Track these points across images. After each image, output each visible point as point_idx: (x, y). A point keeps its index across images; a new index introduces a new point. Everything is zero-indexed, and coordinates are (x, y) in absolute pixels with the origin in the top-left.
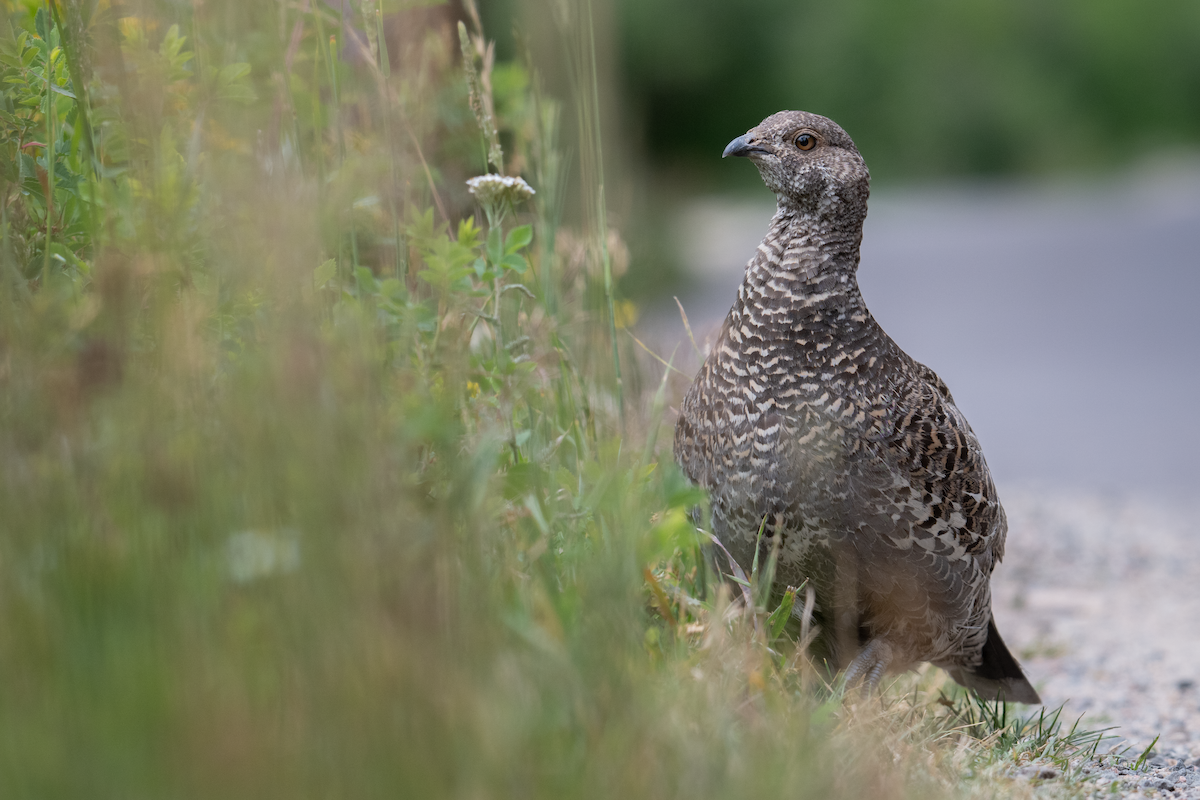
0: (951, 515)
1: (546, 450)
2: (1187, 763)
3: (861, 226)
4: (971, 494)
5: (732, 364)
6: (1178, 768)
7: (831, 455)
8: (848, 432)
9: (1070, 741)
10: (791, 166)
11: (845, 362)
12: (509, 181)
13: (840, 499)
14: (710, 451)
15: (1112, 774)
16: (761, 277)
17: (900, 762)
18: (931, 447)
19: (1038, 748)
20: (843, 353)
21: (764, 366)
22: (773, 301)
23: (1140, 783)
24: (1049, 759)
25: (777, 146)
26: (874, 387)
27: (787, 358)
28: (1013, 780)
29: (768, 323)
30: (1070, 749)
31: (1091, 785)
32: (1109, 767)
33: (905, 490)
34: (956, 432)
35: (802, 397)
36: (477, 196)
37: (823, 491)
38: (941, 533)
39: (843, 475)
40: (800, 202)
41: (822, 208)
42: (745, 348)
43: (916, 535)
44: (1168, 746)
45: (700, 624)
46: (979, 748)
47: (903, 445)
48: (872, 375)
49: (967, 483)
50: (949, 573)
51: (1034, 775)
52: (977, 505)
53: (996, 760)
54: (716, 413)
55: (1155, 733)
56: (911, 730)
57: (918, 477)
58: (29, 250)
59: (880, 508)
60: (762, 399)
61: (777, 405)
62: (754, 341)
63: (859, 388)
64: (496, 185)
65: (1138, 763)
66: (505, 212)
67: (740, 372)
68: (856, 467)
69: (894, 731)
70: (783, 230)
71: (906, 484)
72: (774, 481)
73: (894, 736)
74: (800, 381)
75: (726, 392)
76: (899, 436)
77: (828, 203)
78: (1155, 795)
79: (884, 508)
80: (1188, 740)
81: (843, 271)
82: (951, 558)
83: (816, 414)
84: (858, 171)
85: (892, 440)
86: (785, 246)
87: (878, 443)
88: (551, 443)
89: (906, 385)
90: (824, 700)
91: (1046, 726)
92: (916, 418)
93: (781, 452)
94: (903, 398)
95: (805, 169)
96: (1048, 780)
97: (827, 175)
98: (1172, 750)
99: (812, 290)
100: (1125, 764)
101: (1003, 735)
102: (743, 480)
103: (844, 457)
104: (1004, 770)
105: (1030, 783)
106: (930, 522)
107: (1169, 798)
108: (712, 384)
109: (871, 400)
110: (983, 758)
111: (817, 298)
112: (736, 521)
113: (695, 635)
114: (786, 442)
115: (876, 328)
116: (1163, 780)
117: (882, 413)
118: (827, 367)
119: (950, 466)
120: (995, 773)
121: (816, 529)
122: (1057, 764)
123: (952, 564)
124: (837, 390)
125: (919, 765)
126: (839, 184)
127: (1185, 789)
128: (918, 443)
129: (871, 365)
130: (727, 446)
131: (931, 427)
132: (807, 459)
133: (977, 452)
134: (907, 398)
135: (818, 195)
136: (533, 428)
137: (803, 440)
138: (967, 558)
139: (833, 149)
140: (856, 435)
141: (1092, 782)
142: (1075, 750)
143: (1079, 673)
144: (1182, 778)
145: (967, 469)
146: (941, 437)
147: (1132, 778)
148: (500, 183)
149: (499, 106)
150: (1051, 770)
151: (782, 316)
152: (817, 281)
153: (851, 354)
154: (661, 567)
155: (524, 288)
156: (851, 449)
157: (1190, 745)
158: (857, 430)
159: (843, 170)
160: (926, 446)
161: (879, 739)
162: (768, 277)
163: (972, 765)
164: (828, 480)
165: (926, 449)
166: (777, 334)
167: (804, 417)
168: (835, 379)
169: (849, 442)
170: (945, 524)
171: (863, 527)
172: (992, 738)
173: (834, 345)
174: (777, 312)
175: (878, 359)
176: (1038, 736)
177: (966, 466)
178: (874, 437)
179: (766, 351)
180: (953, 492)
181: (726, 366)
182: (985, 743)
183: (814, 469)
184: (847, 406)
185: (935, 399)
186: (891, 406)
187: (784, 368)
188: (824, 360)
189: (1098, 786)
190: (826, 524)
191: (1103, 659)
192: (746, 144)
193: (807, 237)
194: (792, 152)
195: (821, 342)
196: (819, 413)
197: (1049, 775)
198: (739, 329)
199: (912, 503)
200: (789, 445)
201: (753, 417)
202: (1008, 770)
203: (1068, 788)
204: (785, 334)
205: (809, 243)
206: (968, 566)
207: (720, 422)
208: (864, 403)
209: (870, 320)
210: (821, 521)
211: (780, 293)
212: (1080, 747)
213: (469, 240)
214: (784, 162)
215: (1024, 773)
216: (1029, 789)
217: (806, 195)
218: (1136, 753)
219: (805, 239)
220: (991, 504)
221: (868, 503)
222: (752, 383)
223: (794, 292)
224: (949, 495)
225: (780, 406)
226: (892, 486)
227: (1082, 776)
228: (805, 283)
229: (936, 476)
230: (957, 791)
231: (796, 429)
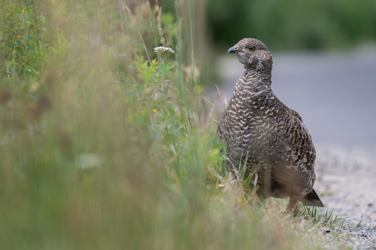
0: (303, 158)
1: (176, 130)
2: (371, 229)
3: (271, 72)
4: (309, 152)
5: (234, 116)
6: (368, 230)
7: (268, 142)
8: (272, 134)
9: (335, 221)
10: (248, 56)
11: (269, 112)
12: (167, 49)
13: (270, 155)
14: (228, 140)
15: (348, 231)
16: (240, 88)
17: (283, 227)
18: (298, 137)
19: (325, 223)
20: (268, 109)
21: (244, 115)
22: (245, 95)
23: (356, 235)
24: (329, 227)
25: (244, 50)
26: (279, 119)
27: (252, 113)
28: (317, 233)
29: (244, 102)
30: (335, 224)
31: (341, 235)
32: (347, 229)
33: (290, 151)
34: (305, 133)
35: (257, 125)
36: (157, 53)
37: (265, 153)
38: (300, 164)
39: (271, 148)
40: (250, 66)
41: (258, 68)
42: (238, 110)
43: (293, 165)
44: (365, 223)
45: (223, 184)
46: (307, 223)
47: (289, 137)
48: (278, 115)
49: (308, 149)
50: (301, 176)
51: (324, 231)
52: (311, 155)
53: (313, 227)
54: (230, 130)
55: (361, 219)
56: (287, 217)
57: (294, 147)
58: (20, 68)
59: (282, 157)
60: (245, 126)
61: (250, 127)
62: (241, 108)
63: (274, 120)
64: (163, 50)
65: (356, 228)
66: (165, 58)
67: (237, 118)
68: (275, 145)
69: (282, 218)
70: (246, 74)
71: (290, 149)
72: (250, 151)
73: (281, 219)
74: (256, 119)
75: (233, 124)
76: (288, 134)
77: (259, 66)
78: (361, 238)
79: (284, 157)
80: (371, 221)
81: (266, 84)
82: (302, 171)
83: (262, 130)
84: (268, 57)
85: (286, 136)
86: (247, 78)
87: (282, 137)
88: (178, 128)
89: (288, 118)
90: (260, 208)
91: (328, 217)
92: (293, 129)
93: (252, 142)
94: (288, 122)
95: (252, 57)
96: (328, 233)
97: (259, 58)
98: (366, 224)
99: (257, 91)
100: (352, 229)
101: (315, 219)
102: (240, 150)
103: (272, 142)
104: (315, 230)
105: (323, 234)
106: (297, 161)
107: (365, 239)
108: (228, 121)
109: (278, 123)
110: (308, 226)
111: (259, 93)
112: (237, 161)
113: (221, 187)
114: (253, 139)
115: (278, 101)
116: (363, 234)
117: (282, 127)
118: (264, 114)
119: (303, 143)
120: (312, 231)
121: (263, 164)
122: (331, 228)
123: (303, 173)
124: (268, 121)
125: (289, 228)
126: (262, 61)
127: (370, 236)
128: (294, 137)
129: (277, 112)
130: (234, 140)
131: (297, 132)
132: (260, 144)
133: (311, 139)
134: (289, 122)
135: (256, 64)
136: (173, 124)
137: (259, 138)
138: (307, 171)
139: (260, 50)
140: (275, 135)
141: (342, 234)
142: (336, 224)
143: (338, 201)
144: (369, 233)
145: (308, 144)
146: (300, 134)
147: (354, 233)
148: (164, 49)
149: (163, 26)
150: (329, 230)
151: (249, 99)
152: (258, 88)
153: (271, 109)
154: (211, 167)
155: (171, 81)
156: (274, 139)
157: (371, 223)
158: (275, 133)
159: (263, 57)
160: (296, 137)
161: (277, 220)
162: (243, 88)
163: (305, 228)
164: (267, 149)
165: (296, 138)
166: (248, 105)
167: (259, 131)
168: (267, 118)
169: (273, 137)
170: (301, 161)
171: (277, 163)
172: (311, 220)
173: (265, 107)
174: (247, 98)
175: (279, 110)
176: (325, 220)
177: (308, 143)
178: (280, 135)
179: (245, 111)
180: (304, 151)
181: (232, 116)
182: (309, 222)
183: (262, 146)
184: (272, 126)
185: (298, 122)
186: (285, 125)
187: (251, 116)
188: (263, 112)
189: (343, 235)
190: (266, 162)
191: (345, 196)
192: (234, 49)
193: (254, 75)
194: (248, 52)
195: (261, 107)
196: (263, 129)
197: (328, 232)
198: (235, 105)
199: (292, 155)
200: (254, 140)
201: (242, 132)
202: (316, 230)
203: (334, 236)
204: (250, 105)
205: (254, 77)
206: (307, 173)
207: (231, 133)
208: (276, 124)
209: (276, 99)
210: (264, 162)
211: (247, 93)
212: (338, 223)
213: (154, 66)
214: (246, 55)
215: (321, 231)
216: (322, 236)
217: (252, 64)
218: (355, 225)
219: (253, 76)
220: (314, 154)
221: (279, 156)
222: (241, 121)
223: (252, 92)
224: (303, 152)
225: (251, 128)
226: (286, 150)
227: (338, 232)
228: (254, 88)
229: (299, 147)
230: (301, 236)
231: (256, 134)
